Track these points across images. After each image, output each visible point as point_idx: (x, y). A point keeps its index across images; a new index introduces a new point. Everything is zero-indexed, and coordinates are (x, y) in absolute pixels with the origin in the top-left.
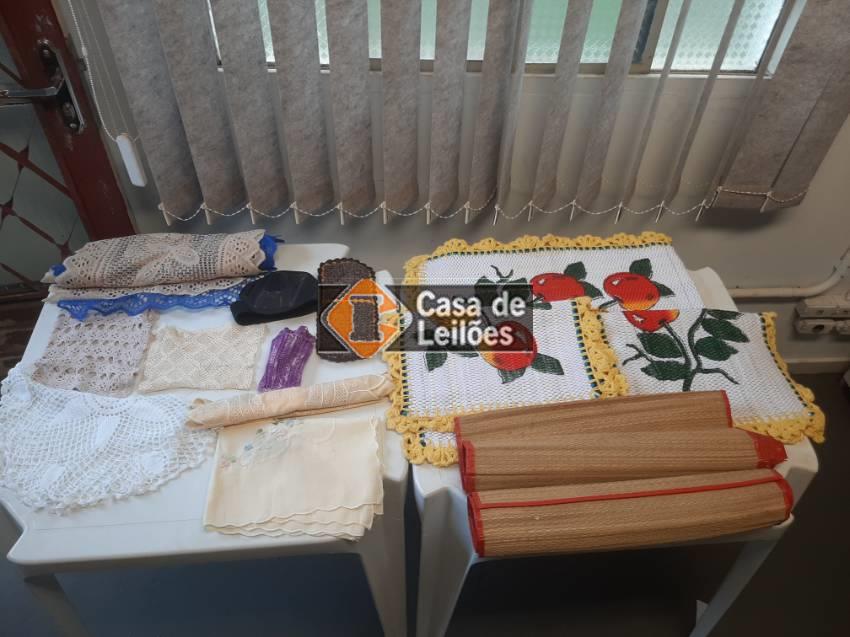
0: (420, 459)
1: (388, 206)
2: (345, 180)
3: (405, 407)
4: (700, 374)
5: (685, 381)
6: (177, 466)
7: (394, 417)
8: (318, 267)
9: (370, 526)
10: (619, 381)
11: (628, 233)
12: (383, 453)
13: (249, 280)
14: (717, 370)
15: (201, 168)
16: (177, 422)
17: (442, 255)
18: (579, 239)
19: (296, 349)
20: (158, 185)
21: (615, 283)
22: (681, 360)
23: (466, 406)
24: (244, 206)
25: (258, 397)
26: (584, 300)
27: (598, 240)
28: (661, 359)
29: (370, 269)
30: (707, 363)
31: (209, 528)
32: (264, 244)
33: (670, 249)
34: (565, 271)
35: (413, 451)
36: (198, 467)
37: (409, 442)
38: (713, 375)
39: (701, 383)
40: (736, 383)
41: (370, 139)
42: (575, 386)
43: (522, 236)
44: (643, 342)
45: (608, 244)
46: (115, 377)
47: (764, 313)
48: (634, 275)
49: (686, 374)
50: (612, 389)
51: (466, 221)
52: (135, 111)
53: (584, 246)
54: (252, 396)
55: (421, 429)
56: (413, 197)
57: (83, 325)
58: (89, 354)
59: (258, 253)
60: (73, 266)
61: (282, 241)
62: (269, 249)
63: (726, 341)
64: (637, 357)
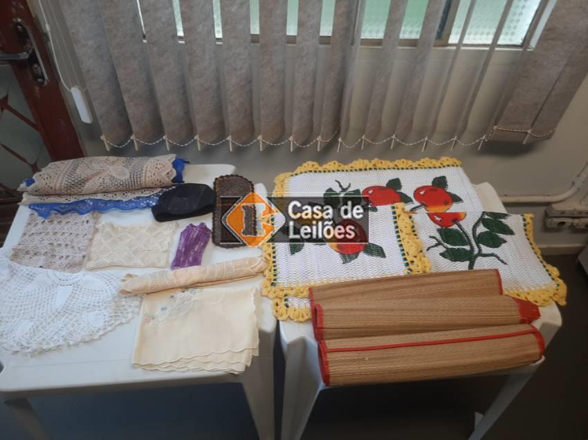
0: (285, 317)
1: (263, 139)
2: (233, 120)
3: (275, 280)
4: (481, 257)
5: (470, 262)
6: (113, 322)
7: (266, 287)
8: (214, 181)
9: (249, 364)
10: (424, 263)
11: (431, 158)
12: (259, 312)
13: (164, 190)
14: (492, 255)
15: (131, 109)
16: (114, 290)
17: (301, 173)
18: (396, 162)
19: (198, 239)
20: (100, 122)
21: (422, 193)
22: (467, 248)
23: (317, 279)
24: (162, 137)
25: (170, 273)
26: (400, 205)
27: (410, 162)
28: (454, 247)
29: (250, 182)
30: (485, 249)
31: (135, 366)
32: (175, 165)
33: (460, 170)
34: (387, 184)
35: (280, 311)
36: (128, 322)
37: (277, 305)
38: (490, 258)
39: (481, 264)
40: (506, 264)
41: (251, 91)
42: (393, 265)
43: (357, 159)
44: (441, 235)
45: (417, 166)
46: (69, 258)
47: (525, 215)
48: (435, 188)
49: (470, 257)
50: (420, 268)
51: (318, 150)
52: (83, 71)
53: (400, 167)
54: (167, 272)
55: (286, 295)
56: (281, 132)
57: (46, 221)
58: (51, 242)
59: (171, 170)
60: (41, 180)
61: (188, 163)
62: (179, 169)
63: (499, 235)
64: (436, 245)
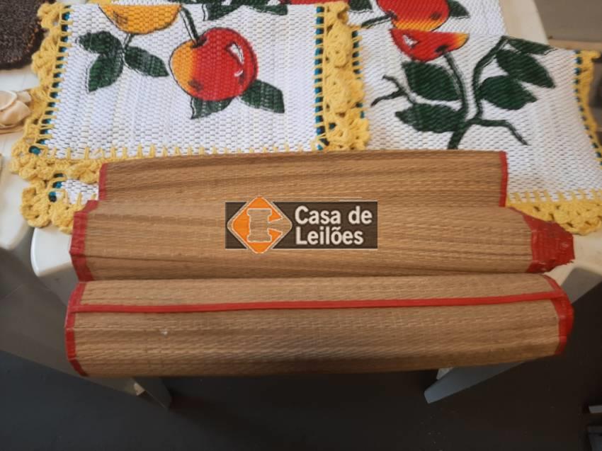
3: (41, 141)
4: (478, 126)
5: (454, 135)
7: (20, 155)
14: (502, 123)
22: (455, 105)
23: (130, 148)
26: (336, 5)
28: (429, 102)
30: (491, 111)
35: (36, 207)
37: (34, 193)
38: (496, 129)
39: (475, 139)
40: (525, 143)
44: (408, 76)
47: (583, 51)
49: (456, 125)
50: (343, 139)
55: (56, 176)
63: (524, 84)
64: (394, 95)
